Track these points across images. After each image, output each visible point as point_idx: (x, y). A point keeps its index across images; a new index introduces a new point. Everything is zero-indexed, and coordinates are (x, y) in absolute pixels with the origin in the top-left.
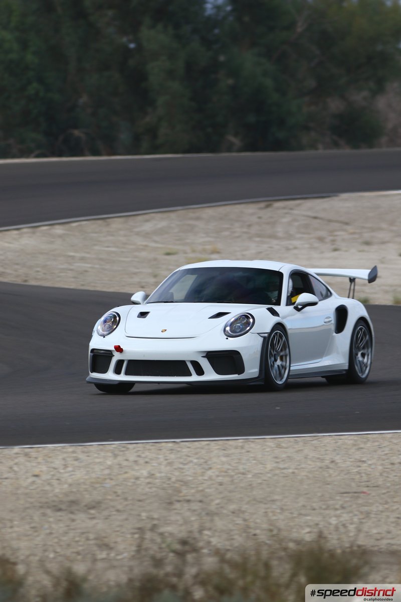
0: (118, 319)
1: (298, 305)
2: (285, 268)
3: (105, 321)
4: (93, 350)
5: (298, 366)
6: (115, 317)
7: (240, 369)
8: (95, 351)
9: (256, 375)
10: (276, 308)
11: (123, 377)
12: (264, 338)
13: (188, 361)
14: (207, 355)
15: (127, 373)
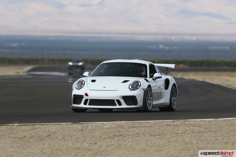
0: (84, 82)
1: (154, 78)
2: (147, 63)
3: (78, 83)
4: (74, 95)
5: (155, 103)
7: (136, 103)
9: (142, 106)
11: (87, 106)
13: (115, 100)
14: (123, 97)
15: (89, 104)
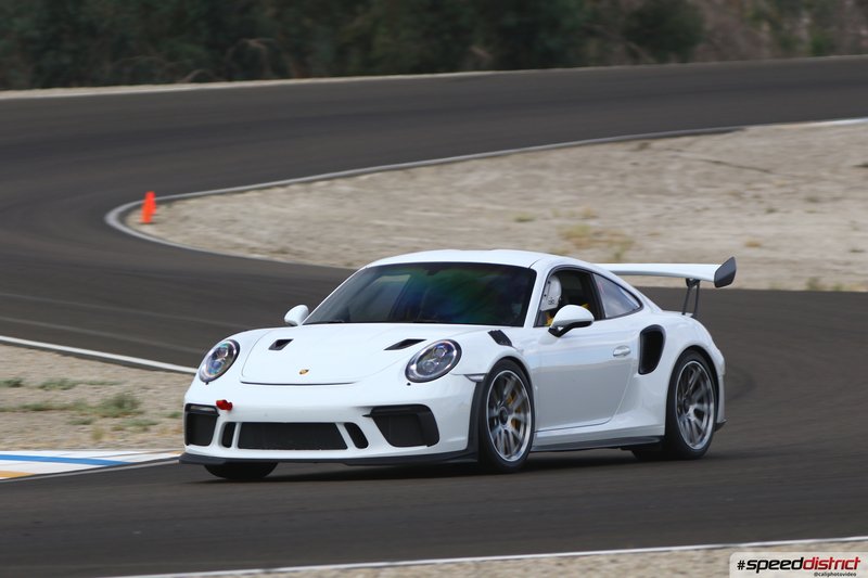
0: (235, 352)
1: (556, 327)
2: (542, 263)
3: (215, 356)
4: (189, 406)
6: (231, 349)
7: (431, 436)
8: (192, 407)
9: (463, 446)
10: (508, 331)
11: (234, 453)
12: (478, 383)
13: (340, 423)
14: (372, 412)
15: (241, 446)
